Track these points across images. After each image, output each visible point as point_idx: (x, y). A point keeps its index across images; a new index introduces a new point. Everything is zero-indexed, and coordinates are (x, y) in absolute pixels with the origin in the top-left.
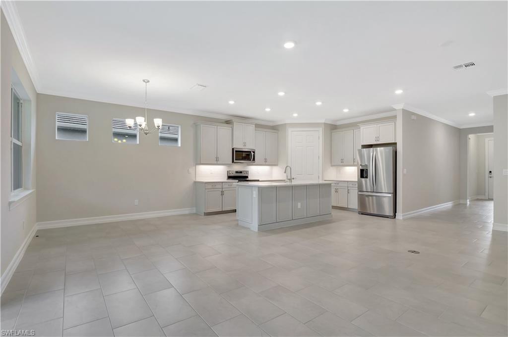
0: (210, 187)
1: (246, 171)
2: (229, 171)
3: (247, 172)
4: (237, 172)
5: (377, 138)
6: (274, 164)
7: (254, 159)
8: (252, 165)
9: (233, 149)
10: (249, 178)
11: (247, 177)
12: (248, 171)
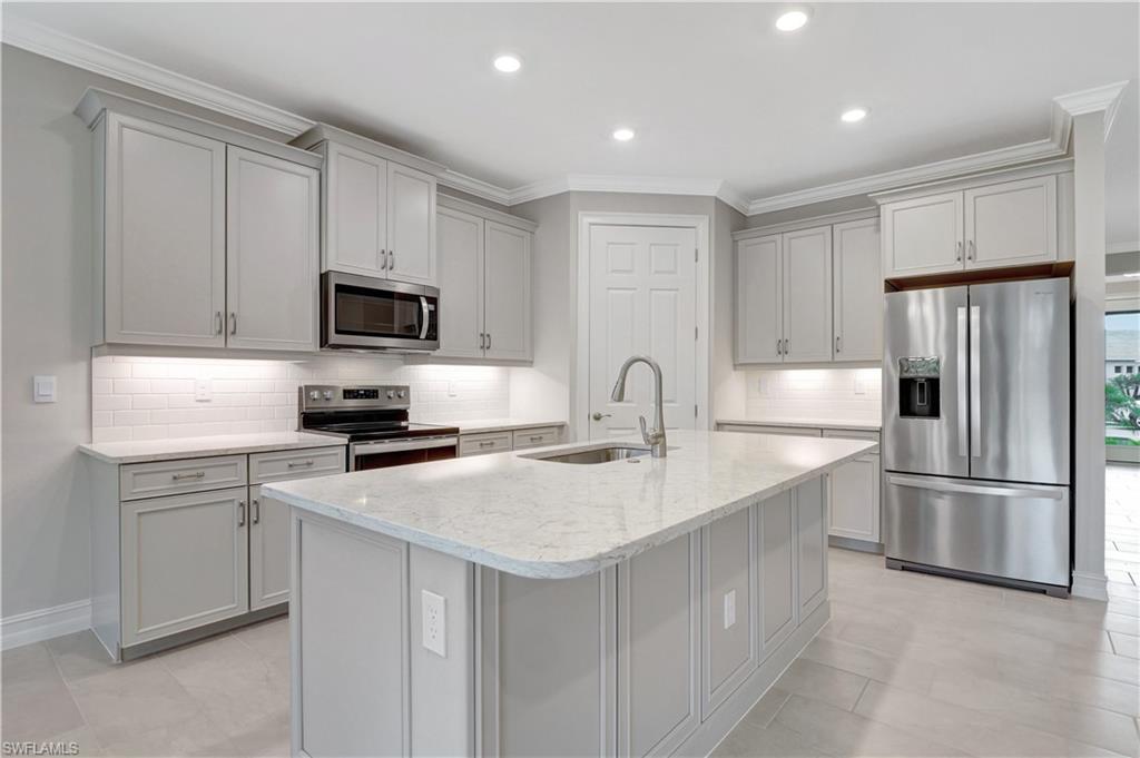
0: (160, 483)
1: (398, 388)
2: (309, 388)
3: (402, 392)
4: (349, 394)
5: (966, 249)
6: (517, 358)
7: (433, 334)
8: (426, 360)
9: (324, 278)
10: (415, 421)
11: (403, 415)
12: (407, 389)
